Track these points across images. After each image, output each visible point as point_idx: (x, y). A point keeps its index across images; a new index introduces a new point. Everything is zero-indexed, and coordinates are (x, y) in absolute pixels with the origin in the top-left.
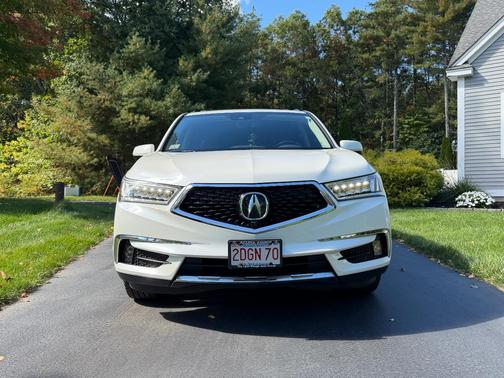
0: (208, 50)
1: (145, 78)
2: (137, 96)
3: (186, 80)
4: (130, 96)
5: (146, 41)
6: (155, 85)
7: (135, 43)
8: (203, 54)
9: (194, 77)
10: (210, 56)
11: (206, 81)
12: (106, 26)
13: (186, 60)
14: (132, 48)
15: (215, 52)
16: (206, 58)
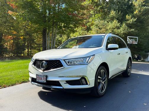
0: (137, 11)
1: (115, 23)
2: (112, 29)
3: (128, 22)
4: (110, 29)
5: (116, 12)
6: (118, 25)
7: (113, 13)
8: (135, 13)
9: (131, 21)
10: (137, 13)
11: (135, 21)
12: (106, 9)
13: (129, 16)
14: (112, 15)
15: (140, 11)
16: (136, 14)
